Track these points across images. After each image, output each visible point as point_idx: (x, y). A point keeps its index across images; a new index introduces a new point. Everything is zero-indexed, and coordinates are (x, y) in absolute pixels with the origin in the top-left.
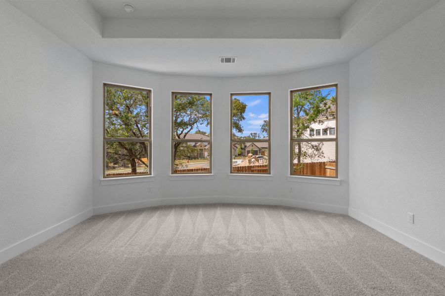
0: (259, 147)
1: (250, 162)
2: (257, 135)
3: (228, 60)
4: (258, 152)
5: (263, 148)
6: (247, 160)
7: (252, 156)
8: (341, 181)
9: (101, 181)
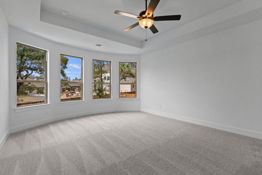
0: (71, 86)
1: (67, 95)
2: (68, 78)
3: (99, 45)
4: (70, 89)
5: (74, 87)
6: (65, 95)
7: (68, 92)
8: (138, 99)
9: (15, 109)
